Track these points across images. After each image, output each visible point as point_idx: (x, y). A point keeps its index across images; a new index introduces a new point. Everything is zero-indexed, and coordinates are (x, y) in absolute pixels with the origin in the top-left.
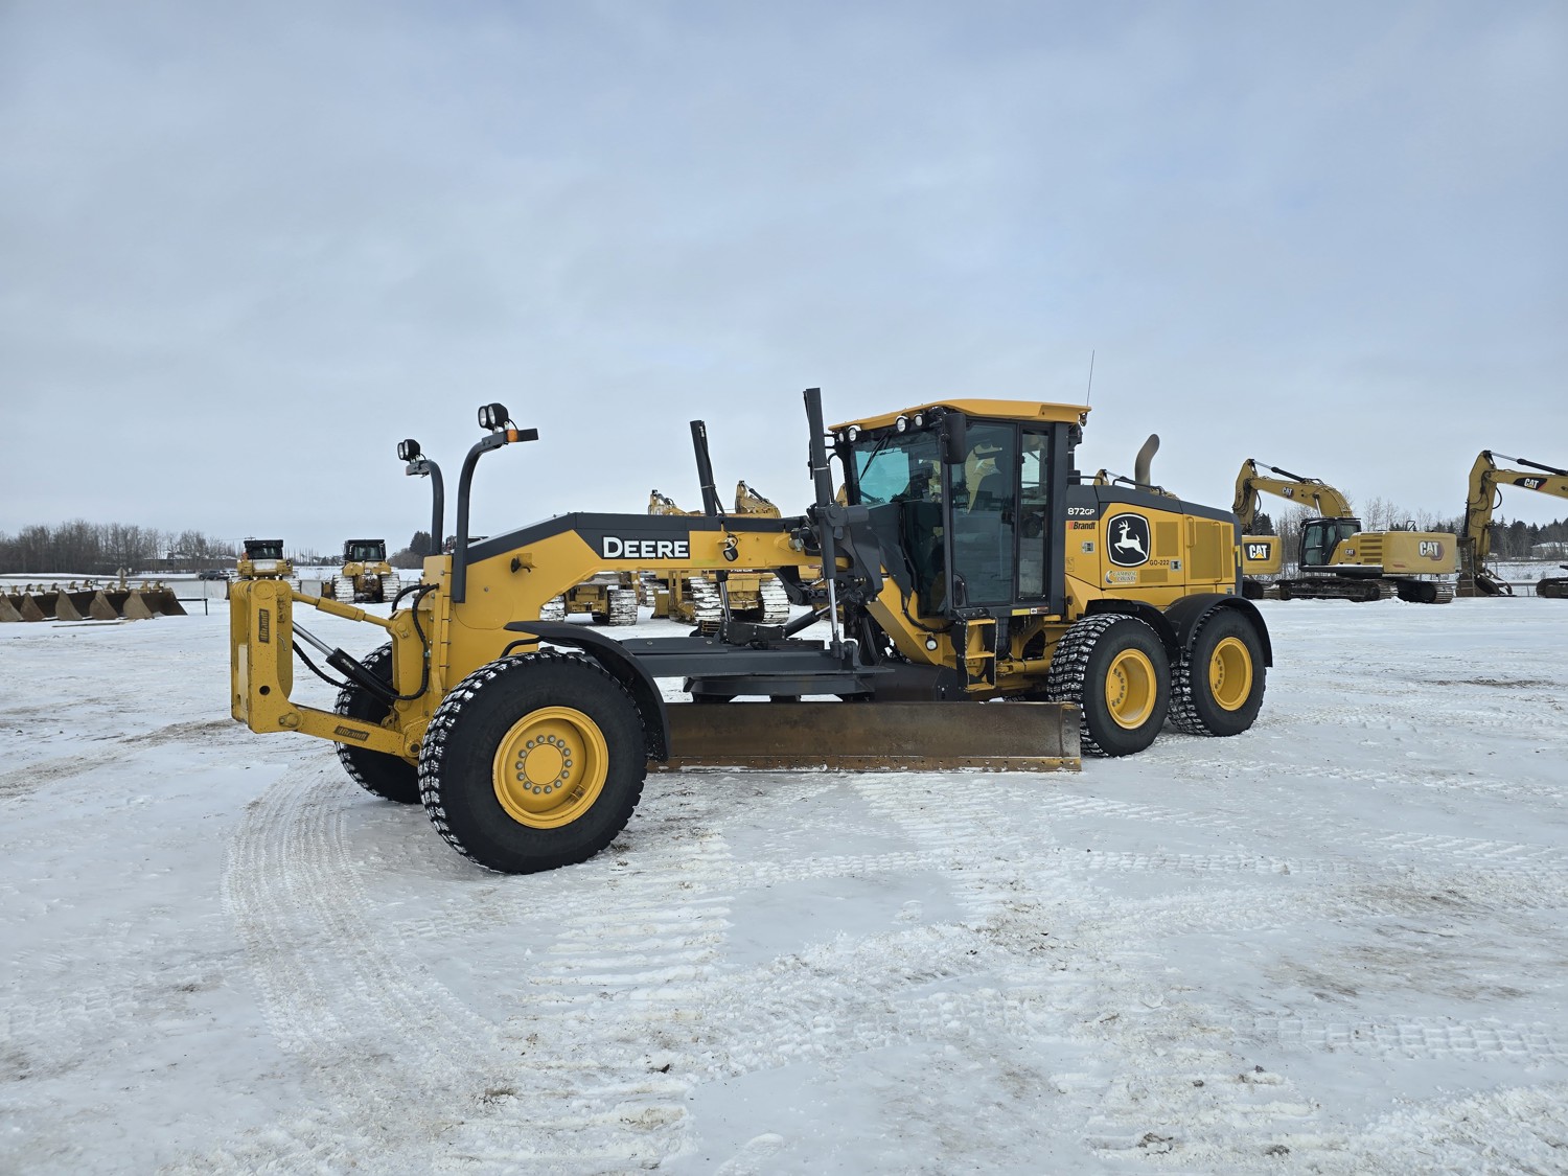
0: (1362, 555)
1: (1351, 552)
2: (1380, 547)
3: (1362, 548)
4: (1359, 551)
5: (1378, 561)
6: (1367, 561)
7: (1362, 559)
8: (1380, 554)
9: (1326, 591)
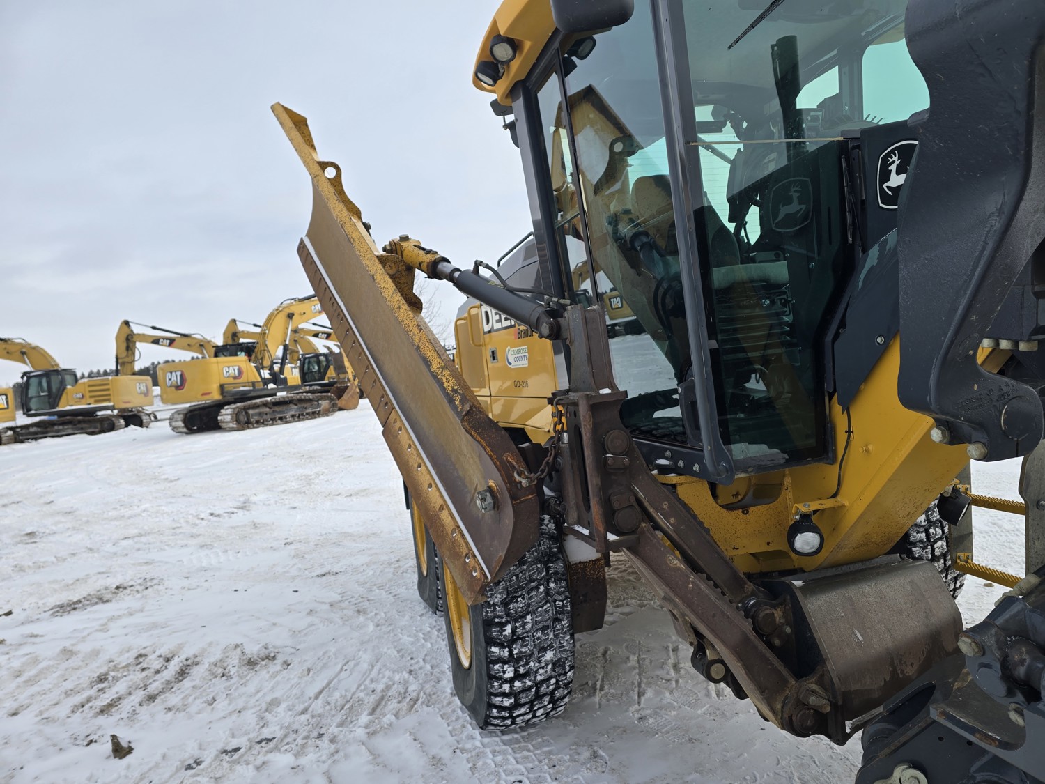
0: (91, 397)
1: (79, 396)
2: (108, 390)
3: (90, 391)
4: (88, 395)
5: (109, 400)
6: (96, 402)
7: (93, 400)
8: (109, 395)
9: (58, 431)
